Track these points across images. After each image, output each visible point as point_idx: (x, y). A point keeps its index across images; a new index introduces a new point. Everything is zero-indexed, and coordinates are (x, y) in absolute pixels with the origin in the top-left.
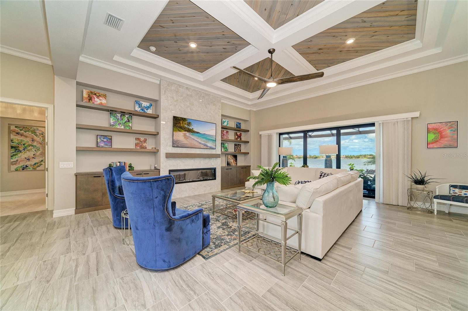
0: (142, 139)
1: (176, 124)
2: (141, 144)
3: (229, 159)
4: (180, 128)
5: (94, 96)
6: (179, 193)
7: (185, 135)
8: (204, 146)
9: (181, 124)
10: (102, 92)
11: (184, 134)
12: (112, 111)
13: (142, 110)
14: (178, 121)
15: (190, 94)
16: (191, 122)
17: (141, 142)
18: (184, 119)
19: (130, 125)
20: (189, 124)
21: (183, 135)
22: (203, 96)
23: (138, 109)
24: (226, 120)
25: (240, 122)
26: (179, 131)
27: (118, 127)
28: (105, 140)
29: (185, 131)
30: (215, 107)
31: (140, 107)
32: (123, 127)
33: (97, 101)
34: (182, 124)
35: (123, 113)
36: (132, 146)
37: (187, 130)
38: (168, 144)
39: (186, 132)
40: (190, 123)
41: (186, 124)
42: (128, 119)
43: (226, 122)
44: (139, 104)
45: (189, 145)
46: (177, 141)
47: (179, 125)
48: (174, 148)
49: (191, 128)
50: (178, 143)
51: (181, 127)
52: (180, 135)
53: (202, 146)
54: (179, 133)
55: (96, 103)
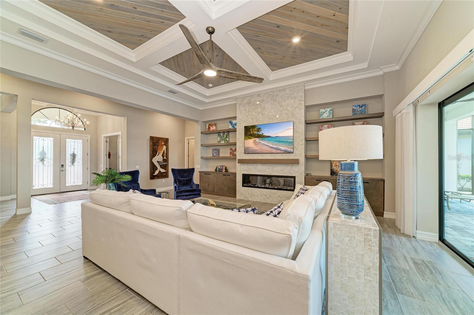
0: (234, 149)
1: (247, 132)
2: (233, 153)
4: (250, 136)
5: (211, 126)
6: (251, 196)
7: (255, 142)
8: (277, 150)
9: (251, 132)
10: (213, 123)
11: (253, 140)
12: (219, 133)
13: (233, 127)
14: (248, 130)
15: (262, 99)
16: (261, 128)
17: (233, 151)
18: (253, 127)
19: (228, 139)
20: (259, 130)
21: (253, 141)
22: (277, 95)
23: (231, 127)
24: (326, 109)
26: (250, 138)
27: (222, 143)
28: (216, 152)
29: (255, 137)
30: (293, 101)
31: (232, 125)
32: (224, 142)
33: (213, 128)
34: (252, 131)
35: (224, 132)
36: (228, 155)
37: (257, 136)
38: (242, 152)
39: (256, 138)
40: (259, 129)
41: (255, 131)
42: (226, 136)
43: (328, 112)
44: (231, 123)
45: (259, 151)
46: (248, 148)
47: (249, 133)
48: (246, 154)
49: (261, 133)
50: (249, 150)
51: (251, 135)
52: (251, 143)
53: (274, 151)
54: (249, 140)
55: (211, 130)
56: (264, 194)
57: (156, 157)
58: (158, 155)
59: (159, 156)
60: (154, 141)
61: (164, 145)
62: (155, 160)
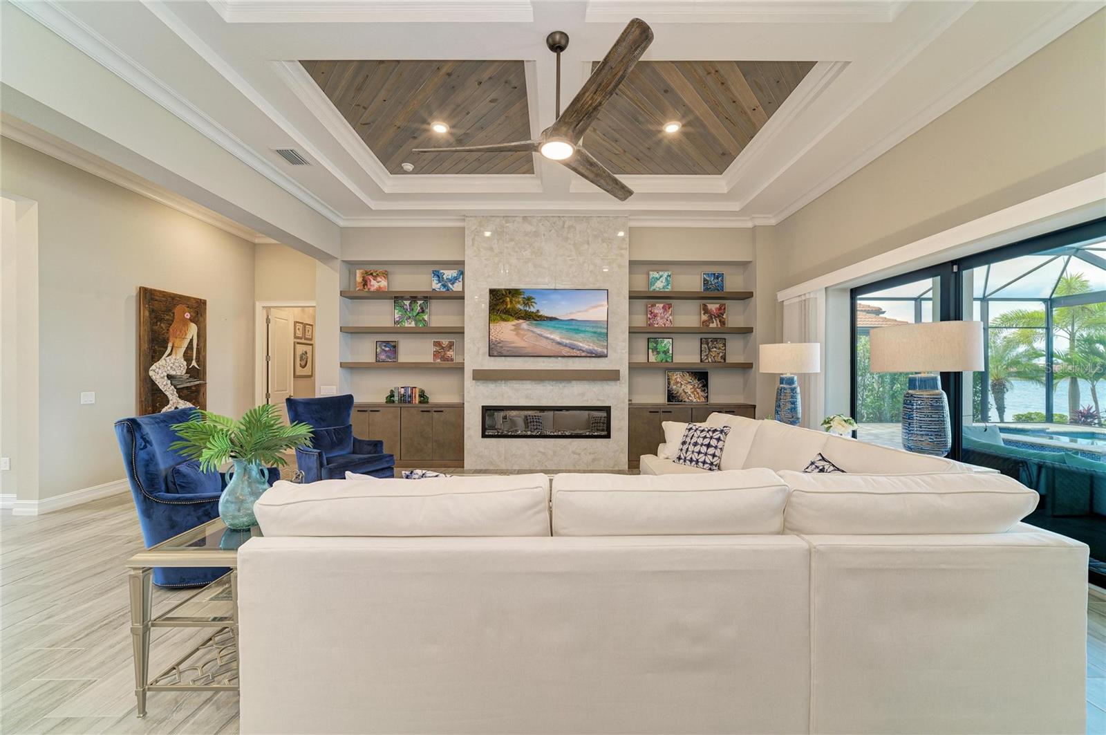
0: (445, 342)
1: (496, 305)
2: (443, 354)
3: (677, 383)
4: (505, 313)
5: (371, 278)
6: (505, 458)
7: (517, 327)
8: (571, 351)
9: (507, 305)
10: (381, 269)
11: (513, 325)
12: (397, 298)
13: (444, 286)
14: (500, 299)
15: (534, 230)
16: (533, 296)
17: (443, 348)
18: (514, 293)
19: (426, 317)
20: (528, 301)
21: (513, 328)
22: (569, 227)
23: (436, 285)
24: (661, 273)
25: (717, 270)
26: (504, 320)
27: (406, 325)
28: (387, 349)
29: (518, 318)
30: (606, 246)
31: (440, 282)
32: (413, 324)
33: (374, 285)
34: (509, 303)
35: (414, 299)
36: (429, 358)
37: (522, 315)
38: (481, 352)
39: (521, 321)
40: (529, 299)
41: (519, 302)
42: (422, 308)
43: (663, 279)
44: (439, 277)
45: (529, 350)
46: (499, 343)
47: (502, 307)
48: (492, 358)
49: (533, 310)
50: (502, 347)
51: (507, 312)
52: (506, 330)
53: (565, 351)
54: (503, 324)
55: (372, 289)
56: (539, 452)
57: (162, 362)
58: (170, 355)
59: (173, 356)
60: (157, 306)
61: (192, 320)
62: (159, 372)
